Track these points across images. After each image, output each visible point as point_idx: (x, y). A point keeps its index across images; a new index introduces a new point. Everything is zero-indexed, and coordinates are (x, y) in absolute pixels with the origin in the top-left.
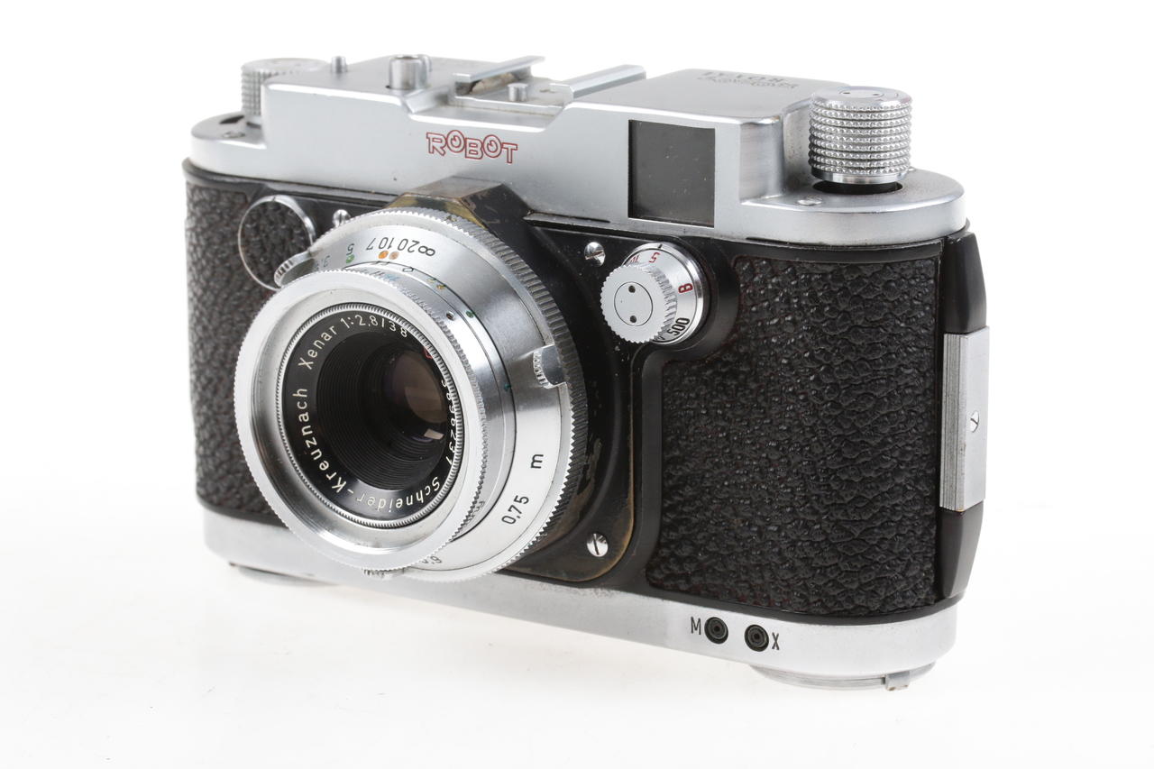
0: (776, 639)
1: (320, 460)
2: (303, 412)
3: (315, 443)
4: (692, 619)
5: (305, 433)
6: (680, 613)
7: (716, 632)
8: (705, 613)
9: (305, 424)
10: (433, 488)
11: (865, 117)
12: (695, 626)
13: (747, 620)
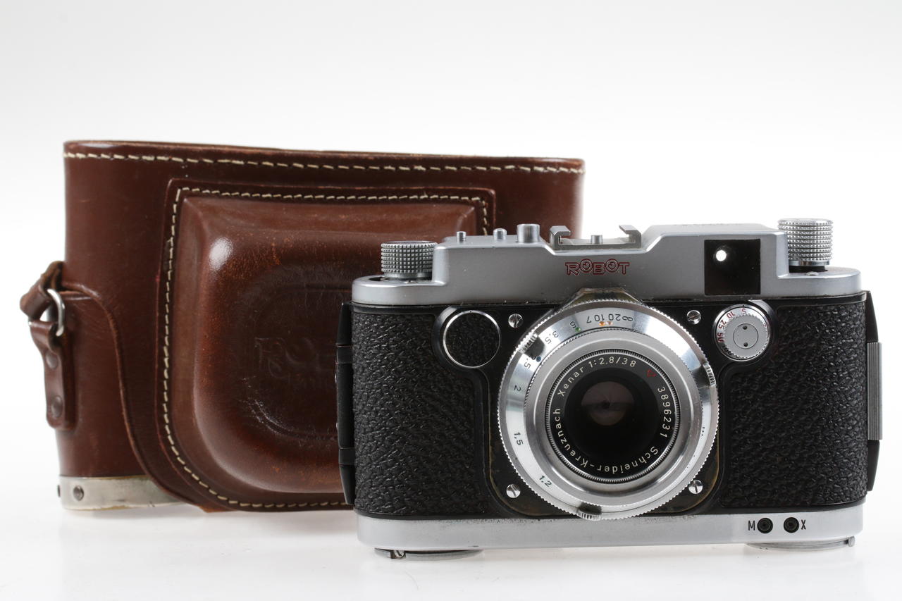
0: (804, 523)
1: (570, 450)
2: (558, 423)
3: (566, 441)
4: (749, 522)
5: (560, 436)
6: (740, 521)
7: (765, 526)
8: (757, 517)
9: (560, 430)
10: (652, 454)
11: (807, 229)
12: (751, 525)
13: (784, 516)
